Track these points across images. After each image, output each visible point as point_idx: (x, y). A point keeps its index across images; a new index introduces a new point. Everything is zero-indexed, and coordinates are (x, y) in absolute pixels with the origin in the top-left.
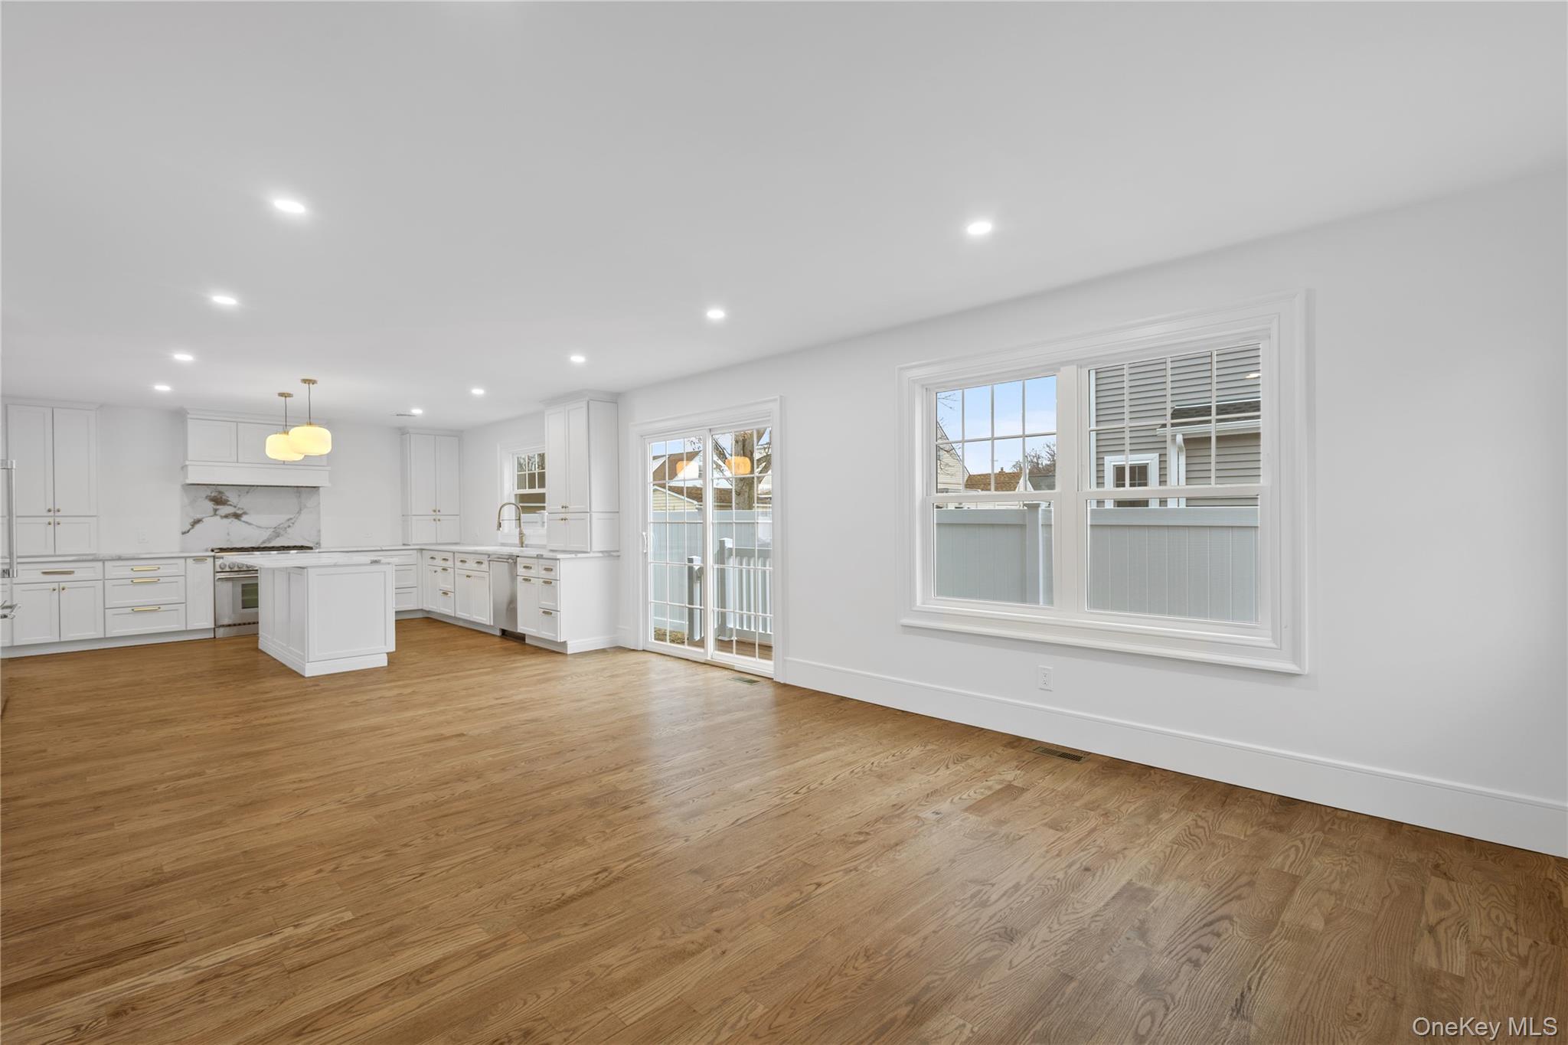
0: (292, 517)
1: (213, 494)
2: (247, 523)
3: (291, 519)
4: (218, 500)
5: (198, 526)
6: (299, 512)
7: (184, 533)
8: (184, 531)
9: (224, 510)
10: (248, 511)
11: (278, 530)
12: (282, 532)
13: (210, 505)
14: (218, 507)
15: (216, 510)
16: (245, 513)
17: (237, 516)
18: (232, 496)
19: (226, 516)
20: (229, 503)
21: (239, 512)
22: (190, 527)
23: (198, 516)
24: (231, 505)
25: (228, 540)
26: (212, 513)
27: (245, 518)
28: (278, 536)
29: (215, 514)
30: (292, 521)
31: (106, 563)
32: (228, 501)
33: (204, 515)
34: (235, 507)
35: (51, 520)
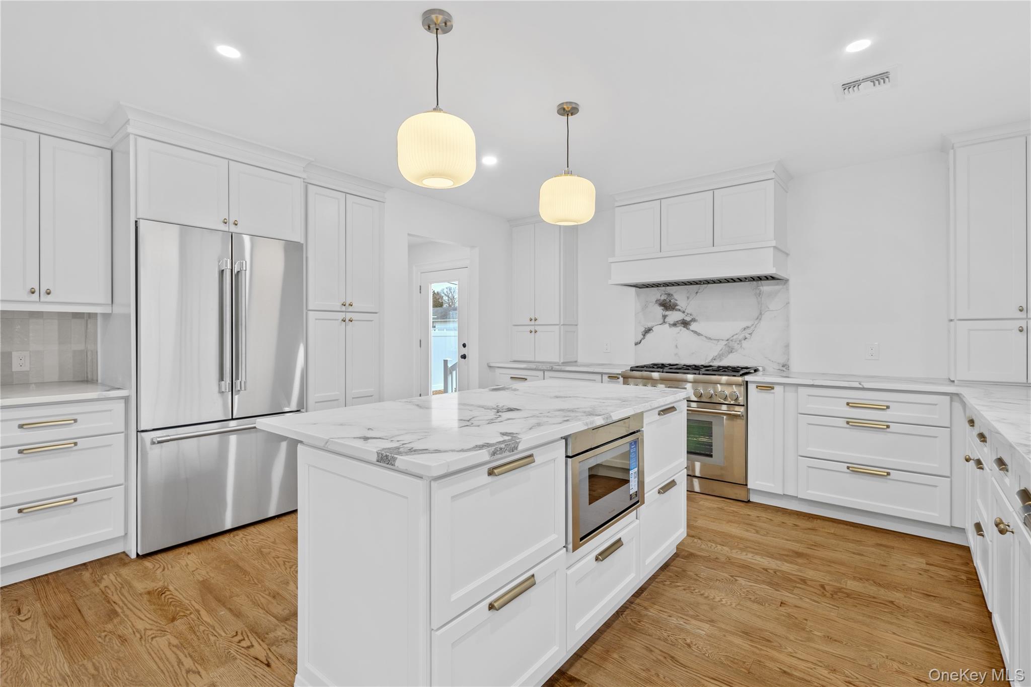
0: (749, 324)
1: (663, 298)
2: (695, 332)
3: (748, 327)
4: (667, 306)
5: (648, 336)
6: (759, 318)
7: (636, 344)
8: (637, 341)
9: (674, 316)
10: (696, 318)
11: (731, 344)
12: (736, 346)
13: (659, 310)
14: (667, 313)
15: (665, 317)
16: (694, 320)
17: (685, 324)
18: (680, 296)
19: (675, 325)
20: (677, 307)
21: (688, 319)
22: (642, 336)
23: (649, 325)
24: (679, 310)
25: (676, 354)
26: (662, 321)
27: (693, 326)
28: (731, 352)
29: (664, 322)
30: (749, 331)
32: (676, 305)
33: (653, 324)
34: (684, 312)
35: (532, 328)
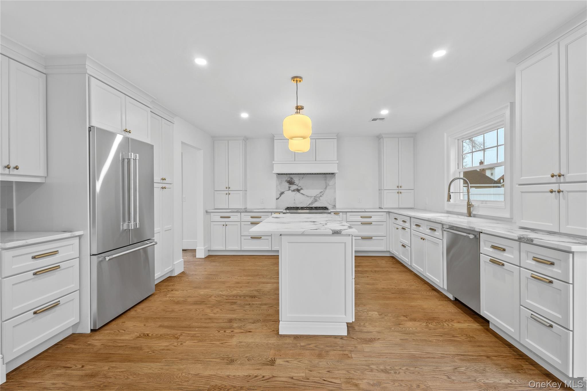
0: (322, 190)
1: (289, 179)
2: (302, 194)
3: (322, 192)
4: (291, 183)
5: (282, 196)
6: (326, 188)
7: (277, 199)
8: (277, 198)
9: (294, 187)
10: (303, 188)
11: (316, 198)
12: (318, 199)
13: (287, 185)
14: (291, 186)
15: (289, 187)
16: (302, 189)
17: (298, 190)
18: (296, 180)
19: (294, 191)
20: (295, 183)
21: (299, 188)
22: (280, 196)
23: (283, 191)
24: (296, 185)
25: (294, 203)
26: (288, 189)
27: (301, 191)
28: (316, 201)
29: (289, 190)
30: (322, 193)
31: (242, 213)
32: (295, 182)
33: (284, 190)
34: (297, 186)
35: (227, 192)
